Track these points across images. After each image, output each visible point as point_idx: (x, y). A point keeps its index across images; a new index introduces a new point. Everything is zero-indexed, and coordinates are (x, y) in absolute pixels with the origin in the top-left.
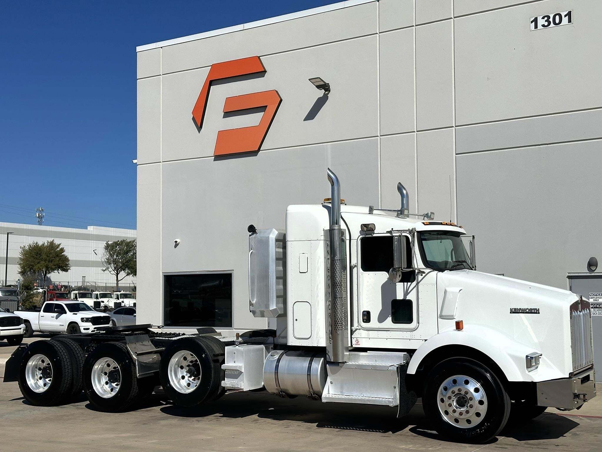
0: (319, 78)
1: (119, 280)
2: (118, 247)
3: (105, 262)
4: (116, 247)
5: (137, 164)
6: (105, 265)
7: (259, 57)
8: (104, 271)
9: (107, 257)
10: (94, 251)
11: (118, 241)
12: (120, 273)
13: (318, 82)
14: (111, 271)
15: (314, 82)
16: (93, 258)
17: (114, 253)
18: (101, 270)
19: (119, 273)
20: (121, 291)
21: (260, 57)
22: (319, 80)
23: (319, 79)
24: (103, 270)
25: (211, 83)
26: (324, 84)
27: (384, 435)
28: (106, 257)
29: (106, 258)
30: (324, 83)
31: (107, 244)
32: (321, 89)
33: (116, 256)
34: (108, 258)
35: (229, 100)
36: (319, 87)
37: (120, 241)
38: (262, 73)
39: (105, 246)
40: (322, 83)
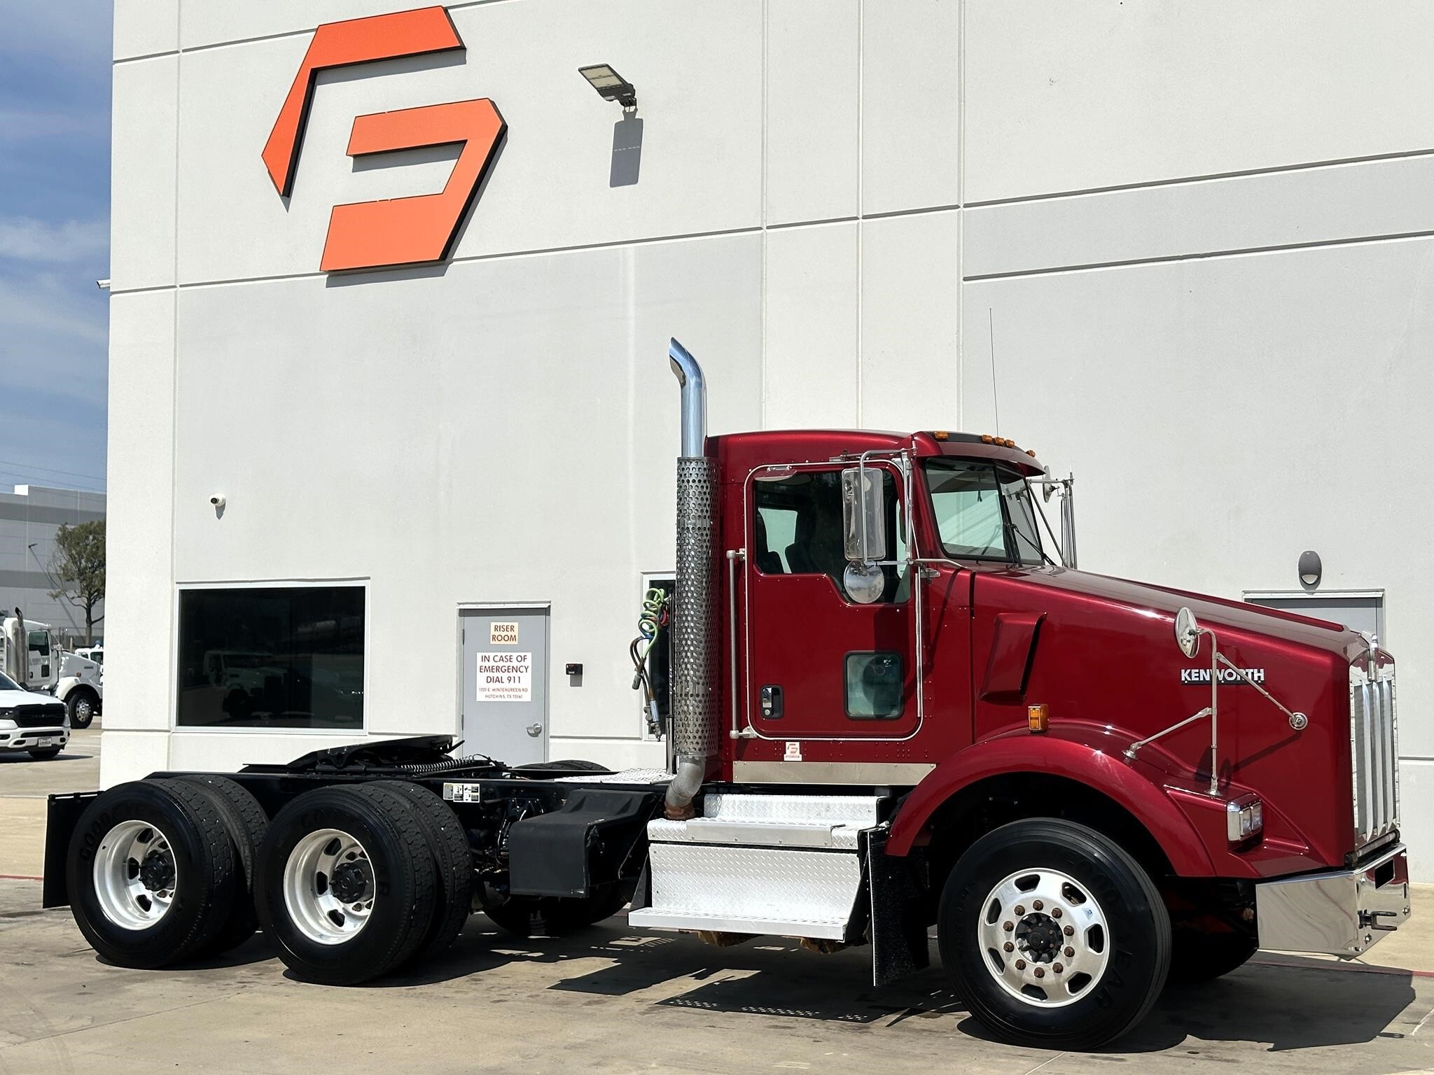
0: (607, 66)
1: (93, 620)
2: (91, 537)
3: (58, 575)
4: (87, 538)
5: (111, 290)
6: (58, 582)
7: (446, 10)
8: (55, 597)
9: (64, 562)
10: (30, 547)
11: (92, 523)
12: (96, 602)
13: (604, 77)
14: (73, 598)
15: (593, 79)
16: (27, 564)
17: (79, 554)
18: (48, 594)
19: (94, 603)
20: (94, 647)
21: (449, 10)
22: (606, 71)
23: (606, 68)
24: (52, 595)
25: (315, 77)
26: (620, 83)
27: (777, 1024)
28: (59, 564)
29: (60, 566)
30: (618, 82)
31: (63, 529)
32: (613, 97)
33: (86, 562)
34: (65, 565)
35: (362, 123)
36: (605, 92)
37: (95, 524)
38: (455, 52)
39: (58, 536)
40: (614, 82)
